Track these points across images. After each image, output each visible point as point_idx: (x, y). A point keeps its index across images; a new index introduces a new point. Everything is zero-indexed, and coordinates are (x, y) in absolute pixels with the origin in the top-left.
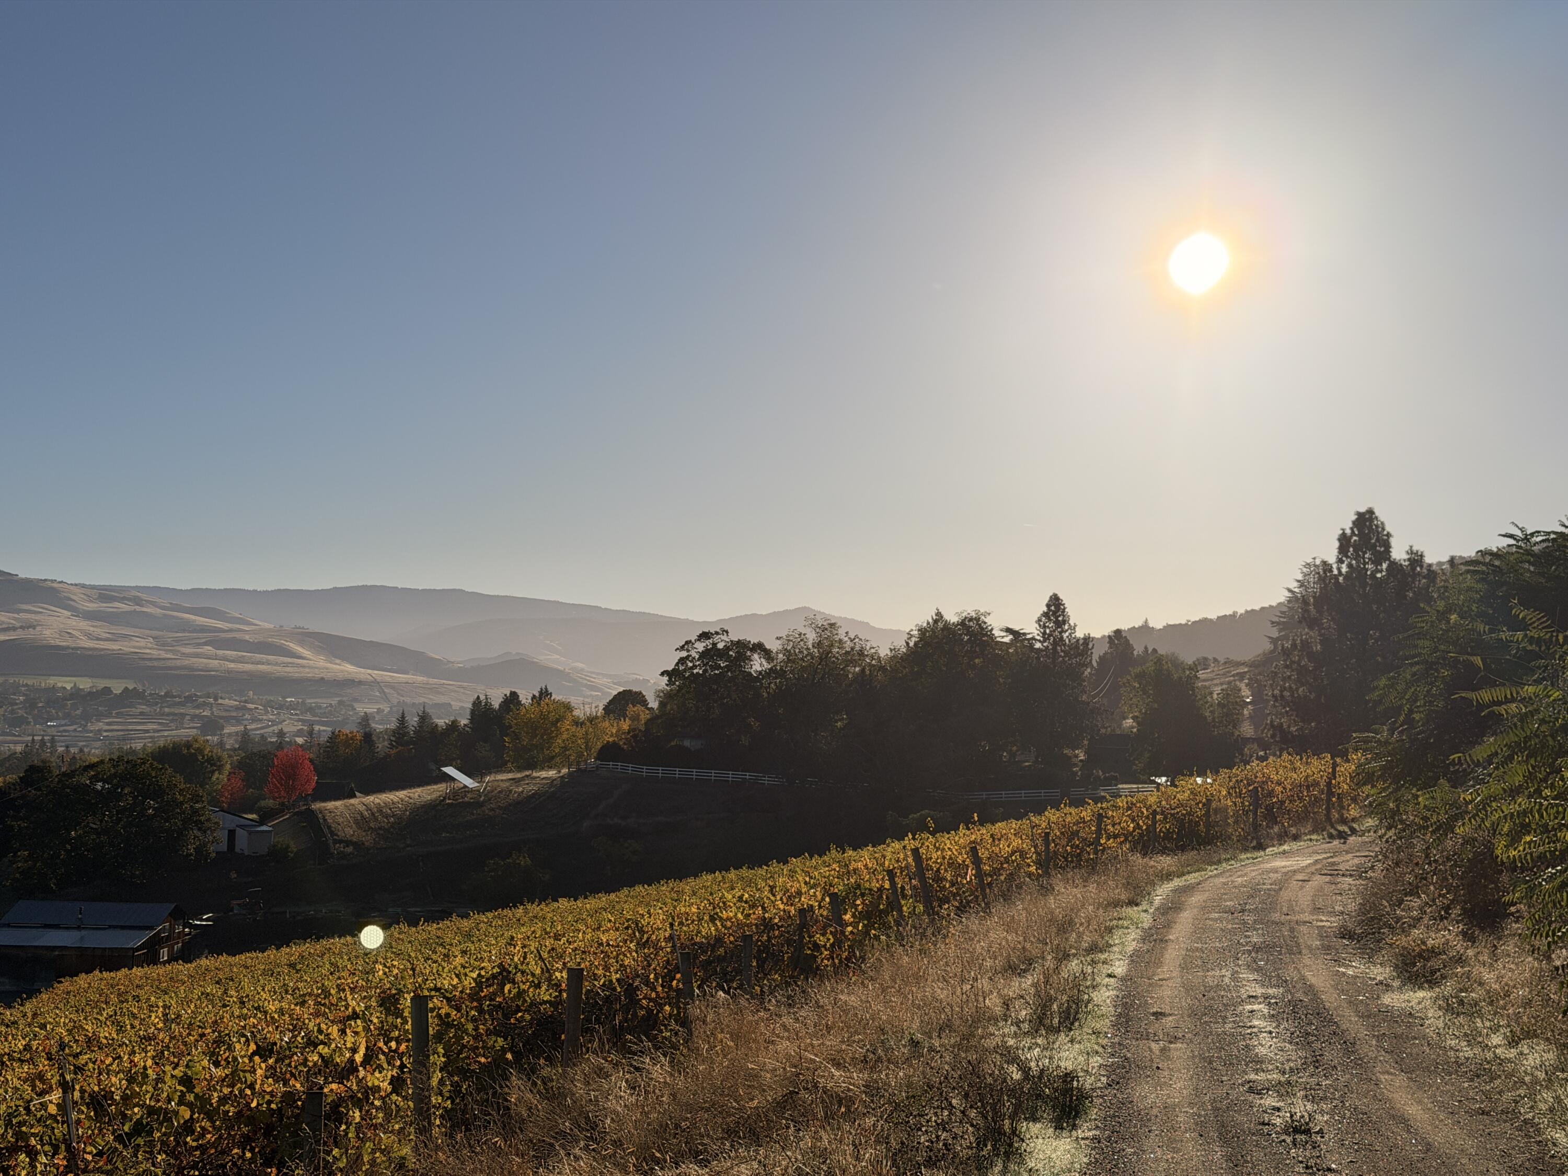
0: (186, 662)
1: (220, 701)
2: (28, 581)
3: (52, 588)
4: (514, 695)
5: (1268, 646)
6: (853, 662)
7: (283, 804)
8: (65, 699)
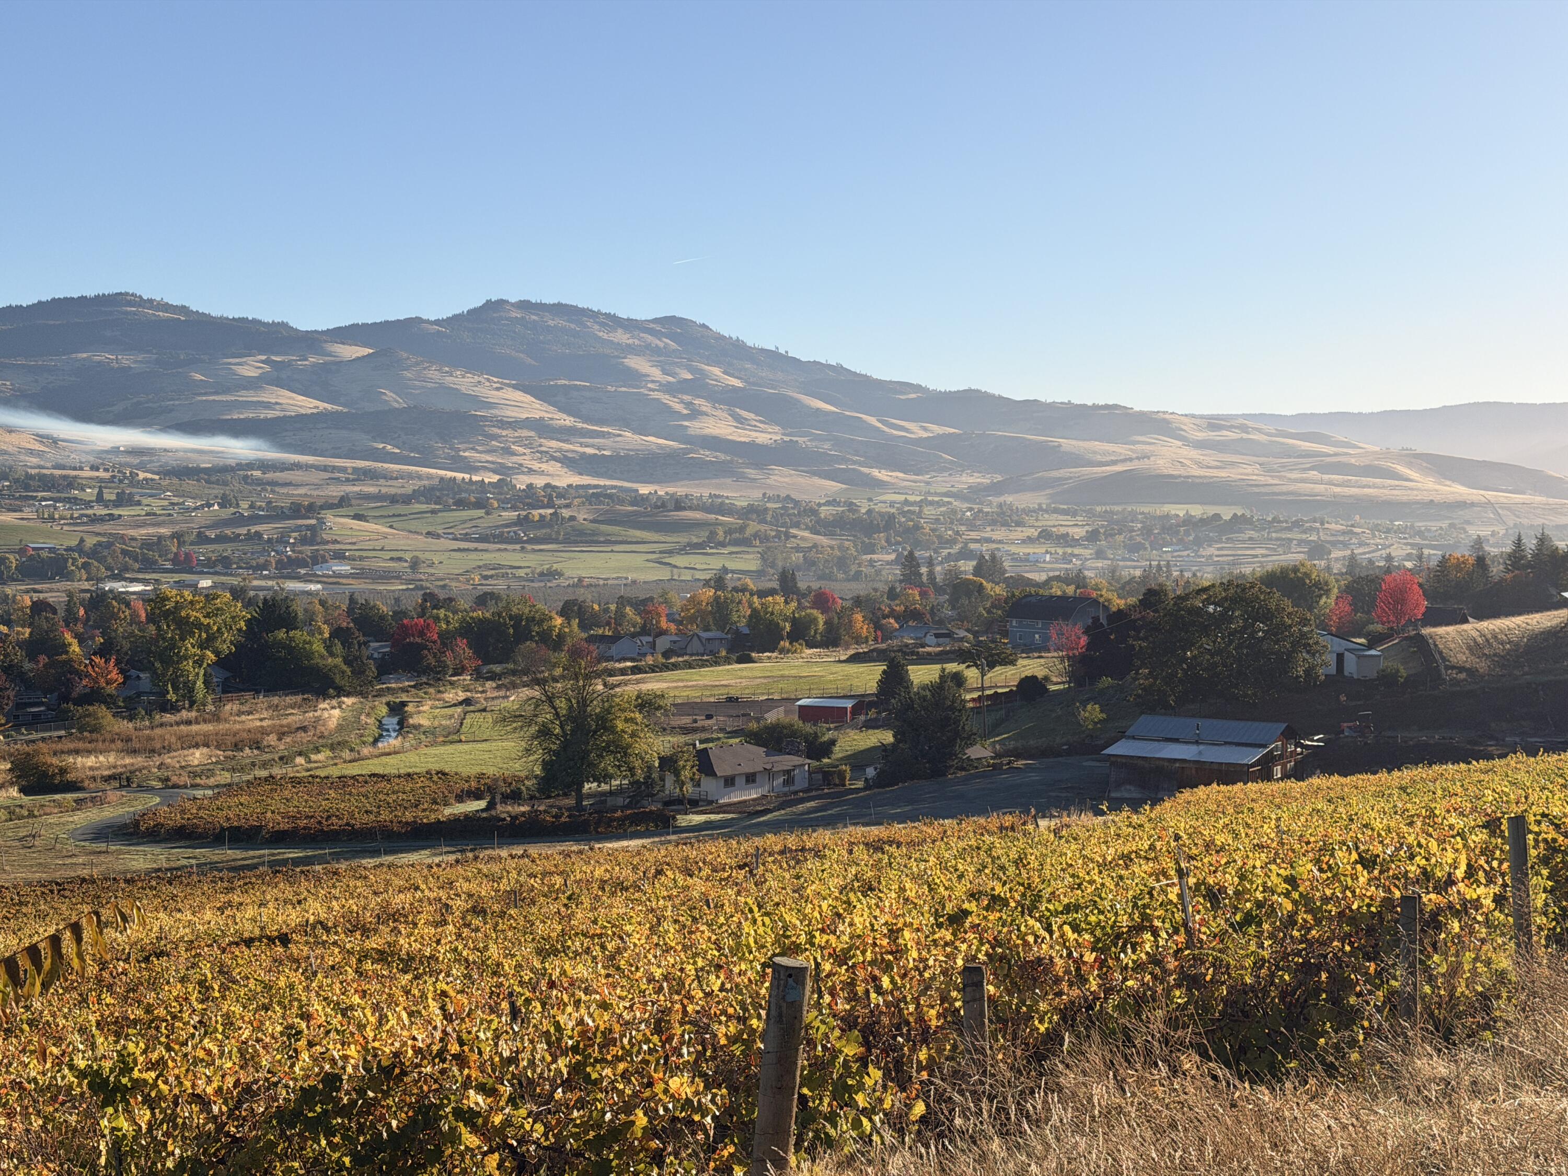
0: (1292, 488)
1: (1326, 526)
2: (1142, 413)
3: (1164, 419)
7: (1392, 628)
8: (1179, 525)
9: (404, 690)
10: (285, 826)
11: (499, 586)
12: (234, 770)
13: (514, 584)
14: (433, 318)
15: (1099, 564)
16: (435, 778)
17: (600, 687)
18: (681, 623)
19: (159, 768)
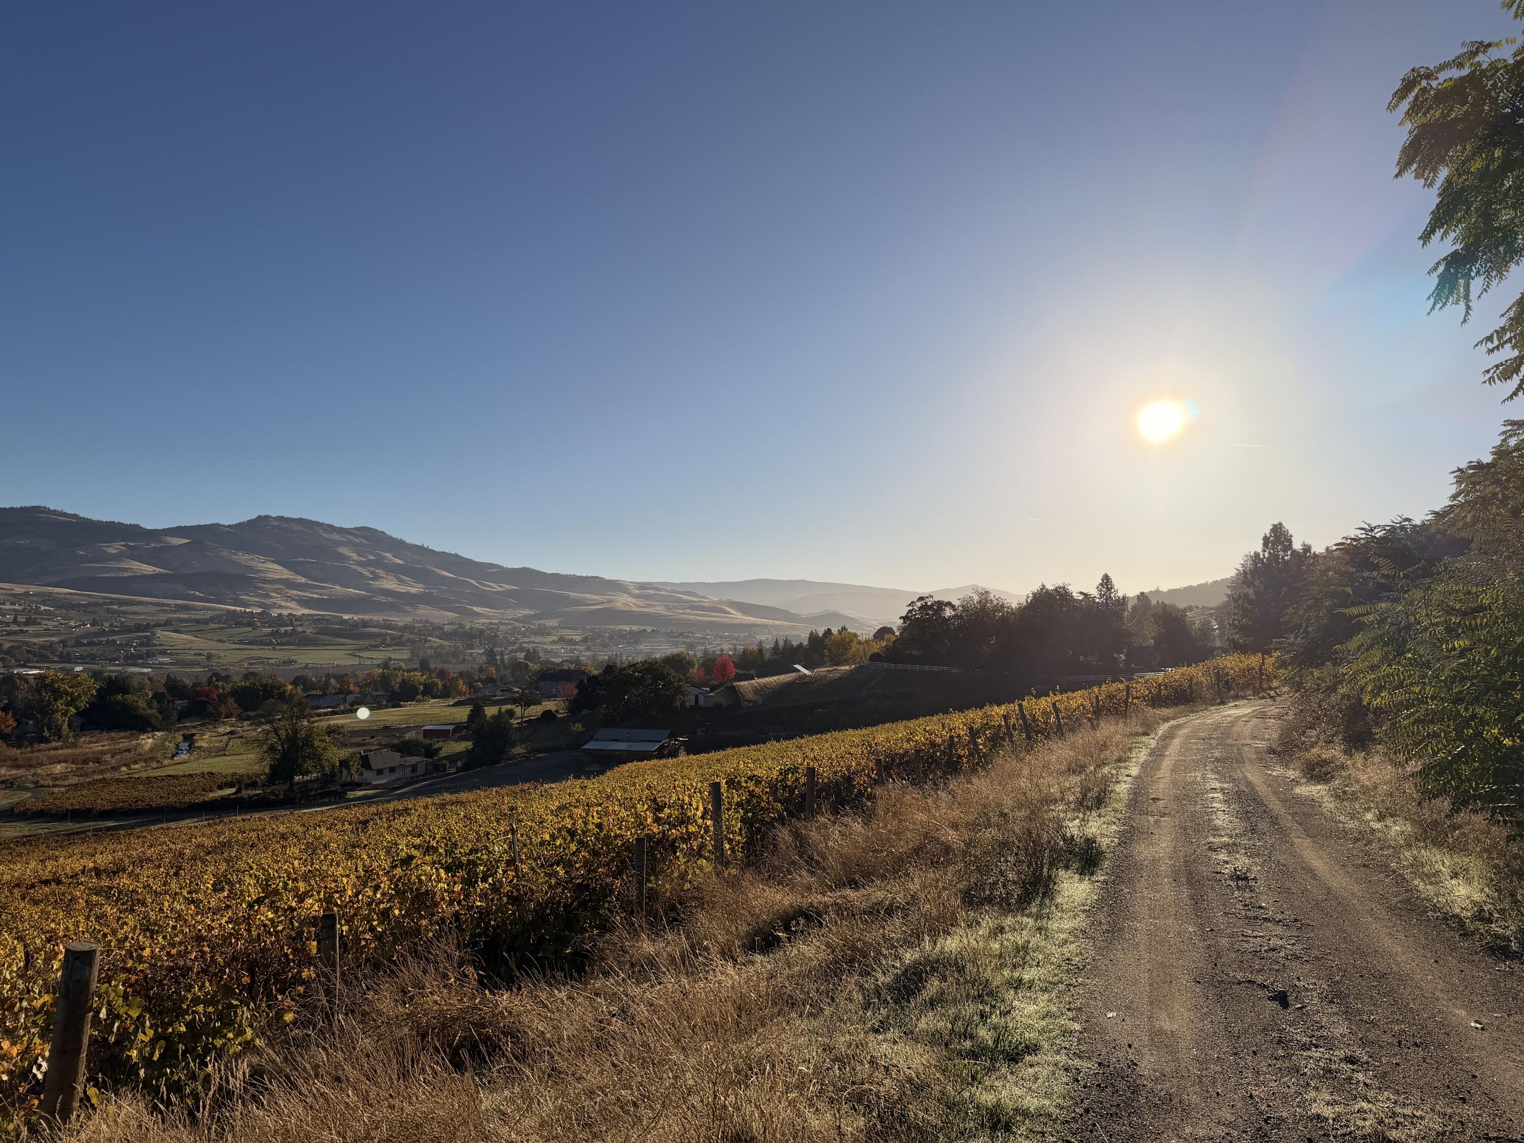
0: (679, 617)
1: (695, 635)
2: (609, 581)
4: (829, 630)
5: (1226, 599)
6: (999, 611)
7: (721, 683)
8: (626, 635)
9: (194, 727)
10: (108, 807)
11: (259, 669)
12: (81, 776)
13: (267, 668)
14: (226, 524)
15: (588, 654)
16: (206, 776)
17: (306, 723)
18: (362, 687)
19: (33, 776)
